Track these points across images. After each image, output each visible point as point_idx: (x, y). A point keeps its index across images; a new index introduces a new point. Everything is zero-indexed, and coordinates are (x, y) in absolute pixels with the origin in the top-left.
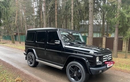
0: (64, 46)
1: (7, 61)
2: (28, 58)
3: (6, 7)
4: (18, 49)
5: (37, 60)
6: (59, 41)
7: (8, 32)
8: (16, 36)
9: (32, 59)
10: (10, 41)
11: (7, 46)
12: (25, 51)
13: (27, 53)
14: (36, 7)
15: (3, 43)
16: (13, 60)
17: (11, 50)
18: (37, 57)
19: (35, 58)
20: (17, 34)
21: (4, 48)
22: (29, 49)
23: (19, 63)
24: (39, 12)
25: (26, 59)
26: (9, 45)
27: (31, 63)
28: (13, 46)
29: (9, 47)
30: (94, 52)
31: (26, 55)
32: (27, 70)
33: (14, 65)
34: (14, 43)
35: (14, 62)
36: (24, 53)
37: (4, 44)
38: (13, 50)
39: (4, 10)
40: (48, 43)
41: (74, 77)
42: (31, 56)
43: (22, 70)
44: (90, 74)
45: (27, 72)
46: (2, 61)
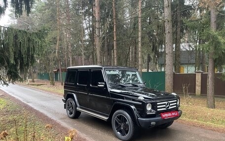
0: (110, 90)
1: (41, 111)
2: (67, 107)
3: (40, 39)
4: (57, 93)
5: (77, 108)
6: (104, 83)
7: (45, 68)
8: (56, 73)
9: (73, 108)
10: (48, 81)
11: (43, 90)
12: (64, 96)
13: (67, 99)
14: (87, 29)
15: (38, 85)
16: (49, 110)
17: (47, 95)
18: (78, 105)
19: (76, 106)
20: (58, 70)
21: (39, 92)
22: (68, 94)
23: (56, 114)
24: (92, 35)
25: (65, 108)
26: (46, 88)
27: (71, 113)
28: (52, 89)
29: (46, 90)
30: (144, 97)
31: (65, 101)
32: (65, 122)
33: (49, 115)
34: (54, 85)
35: (50, 112)
36: (63, 100)
37: (39, 87)
38: (50, 96)
39: (37, 43)
40: (91, 85)
41: (120, 131)
42: (71, 103)
43: (59, 121)
44: (139, 126)
45: (64, 124)
46: (35, 110)
